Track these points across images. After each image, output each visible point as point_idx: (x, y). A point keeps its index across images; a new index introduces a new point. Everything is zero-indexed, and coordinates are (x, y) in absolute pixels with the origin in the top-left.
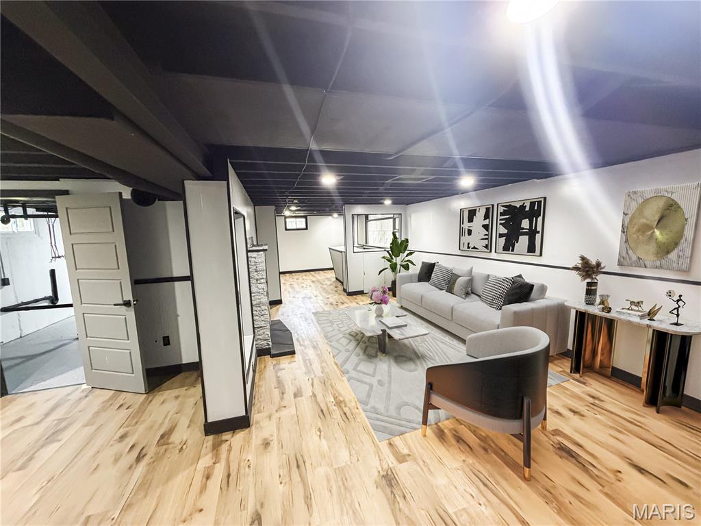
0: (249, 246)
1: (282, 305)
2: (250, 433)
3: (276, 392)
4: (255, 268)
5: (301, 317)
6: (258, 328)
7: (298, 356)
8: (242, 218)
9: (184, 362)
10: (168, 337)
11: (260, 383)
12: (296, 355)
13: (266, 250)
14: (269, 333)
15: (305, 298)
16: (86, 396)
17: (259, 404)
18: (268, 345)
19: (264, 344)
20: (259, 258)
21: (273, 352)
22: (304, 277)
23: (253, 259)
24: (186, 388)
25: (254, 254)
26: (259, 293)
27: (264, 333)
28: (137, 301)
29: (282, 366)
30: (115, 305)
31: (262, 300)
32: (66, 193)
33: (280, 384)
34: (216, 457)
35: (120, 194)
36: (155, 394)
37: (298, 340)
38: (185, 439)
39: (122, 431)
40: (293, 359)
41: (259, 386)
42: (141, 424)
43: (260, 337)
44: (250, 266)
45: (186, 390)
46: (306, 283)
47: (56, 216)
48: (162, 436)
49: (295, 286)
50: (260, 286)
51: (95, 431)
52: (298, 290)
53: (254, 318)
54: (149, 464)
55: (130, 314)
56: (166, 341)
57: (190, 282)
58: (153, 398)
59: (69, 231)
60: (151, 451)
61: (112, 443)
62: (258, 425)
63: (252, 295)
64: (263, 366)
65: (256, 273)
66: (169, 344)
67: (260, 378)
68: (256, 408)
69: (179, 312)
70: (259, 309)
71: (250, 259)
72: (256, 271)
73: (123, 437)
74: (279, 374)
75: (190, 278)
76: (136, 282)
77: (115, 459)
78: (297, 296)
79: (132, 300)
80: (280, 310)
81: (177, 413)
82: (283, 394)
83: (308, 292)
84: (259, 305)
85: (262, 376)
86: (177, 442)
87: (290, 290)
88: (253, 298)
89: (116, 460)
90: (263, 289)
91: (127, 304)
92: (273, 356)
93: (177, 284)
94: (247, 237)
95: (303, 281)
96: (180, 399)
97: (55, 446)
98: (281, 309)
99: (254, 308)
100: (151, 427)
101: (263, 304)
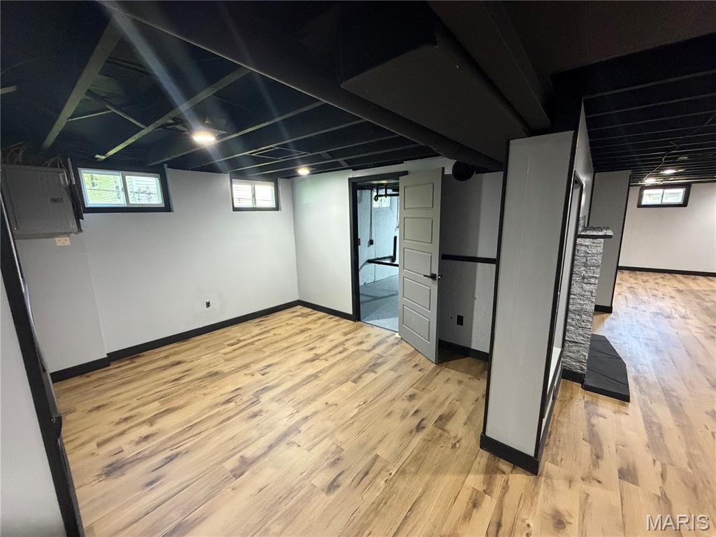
0: (580, 229)
1: (612, 315)
2: (536, 483)
3: (585, 449)
4: (585, 260)
5: (646, 344)
6: (570, 342)
7: (634, 407)
8: (578, 190)
9: (472, 347)
10: (462, 317)
11: (559, 419)
12: (630, 405)
13: (610, 237)
14: (587, 355)
15: (657, 314)
16: (397, 344)
17: (555, 449)
18: (582, 369)
19: (576, 366)
20: (594, 249)
21: (588, 382)
22: (660, 281)
23: (583, 248)
24: (470, 376)
25: (587, 242)
26: (583, 296)
27: (578, 351)
28: (441, 276)
29: (601, 410)
30: (425, 276)
31: (585, 307)
32: (406, 173)
33: (594, 438)
34: (488, 485)
35: (443, 169)
36: (443, 367)
37: (636, 379)
38: (459, 436)
39: (412, 391)
40: (623, 409)
41: (558, 421)
42: (426, 393)
43: (570, 354)
44: (576, 257)
45: (470, 378)
46: (662, 289)
47: (397, 195)
48: (441, 418)
49: (640, 290)
50: (587, 287)
51: (396, 378)
52: (645, 298)
53: (568, 327)
54: (425, 440)
55: (434, 286)
56: (460, 320)
57: (495, 265)
58: (440, 371)
59: (403, 207)
60: (430, 427)
61: (403, 397)
62: (549, 481)
63: (572, 296)
64: (568, 395)
65: (583, 268)
66: (462, 324)
67: (561, 411)
68: (550, 453)
69: (476, 296)
70: (578, 317)
71: (578, 248)
72: (585, 265)
73: (412, 397)
74: (594, 420)
75: (496, 261)
76: (444, 257)
77: (403, 415)
78: (642, 307)
79: (437, 275)
80: (606, 321)
81: (457, 400)
82: (598, 457)
83: (667, 305)
84: (580, 312)
85: (564, 410)
86: (453, 434)
87: (630, 296)
88: (571, 301)
89: (403, 417)
90: (592, 292)
91: (433, 277)
92: (587, 388)
93: (479, 265)
94: (581, 216)
95: (656, 286)
96: (462, 386)
97: (371, 376)
98: (609, 320)
99: (571, 315)
100: (434, 402)
101: (586, 312)
